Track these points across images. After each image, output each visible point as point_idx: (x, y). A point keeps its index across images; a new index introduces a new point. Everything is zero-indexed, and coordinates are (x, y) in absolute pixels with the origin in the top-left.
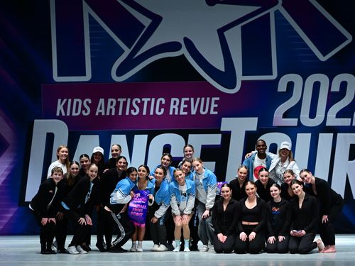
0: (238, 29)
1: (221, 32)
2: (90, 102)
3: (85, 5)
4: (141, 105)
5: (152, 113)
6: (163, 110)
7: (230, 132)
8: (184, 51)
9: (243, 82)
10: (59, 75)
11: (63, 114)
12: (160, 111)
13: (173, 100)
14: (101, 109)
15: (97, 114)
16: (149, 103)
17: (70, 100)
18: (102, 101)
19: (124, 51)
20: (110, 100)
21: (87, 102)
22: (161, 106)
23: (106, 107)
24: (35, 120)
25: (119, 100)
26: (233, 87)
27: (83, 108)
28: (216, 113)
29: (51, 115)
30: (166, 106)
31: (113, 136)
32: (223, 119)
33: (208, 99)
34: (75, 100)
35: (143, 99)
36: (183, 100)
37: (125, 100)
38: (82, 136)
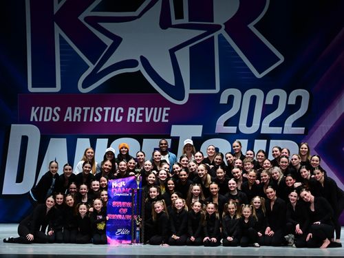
0: (186, 49)
1: (172, 52)
2: (59, 110)
3: (56, 27)
4: (103, 113)
5: (112, 120)
6: (121, 118)
7: (179, 137)
8: (140, 68)
9: (190, 95)
10: (33, 87)
11: (36, 120)
12: (119, 119)
13: (130, 109)
14: (68, 116)
15: (65, 120)
16: (110, 112)
17: (42, 108)
18: (69, 109)
19: (89, 67)
20: (76, 109)
21: (57, 110)
22: (120, 114)
23: (73, 115)
24: (12, 125)
25: (84, 108)
26: (182, 99)
27: (53, 115)
28: (167, 121)
29: (25, 120)
30: (125, 115)
31: (79, 139)
32: (173, 126)
33: (160, 109)
34: (47, 108)
35: (105, 108)
36: (139, 109)
37: (89, 108)
38: (51, 139)
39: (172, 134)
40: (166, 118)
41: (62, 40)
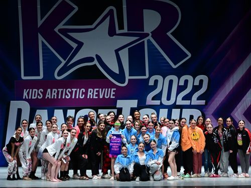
0: (126, 50)
1: (117, 51)
2: (42, 91)
3: (40, 36)
4: (71, 93)
5: (77, 97)
6: (84, 95)
7: (122, 108)
8: (96, 62)
9: (129, 80)
10: (25, 76)
11: (27, 98)
12: (82, 96)
13: (89, 90)
14: (48, 95)
15: (46, 98)
16: (76, 92)
17: (31, 90)
18: (49, 90)
19: (62, 62)
20: (54, 90)
21: (41, 91)
22: (83, 93)
23: (51, 94)
24: (11, 101)
25: (59, 90)
27: (38, 94)
28: (114, 97)
29: (20, 98)
30: (86, 94)
31: (55, 110)
32: (118, 101)
33: (110, 89)
34: (34, 90)
35: (73, 89)
36: (95, 90)
37: (62, 90)
38: (37, 110)
39: (118, 106)
40: (113, 95)
41: (44, 45)
